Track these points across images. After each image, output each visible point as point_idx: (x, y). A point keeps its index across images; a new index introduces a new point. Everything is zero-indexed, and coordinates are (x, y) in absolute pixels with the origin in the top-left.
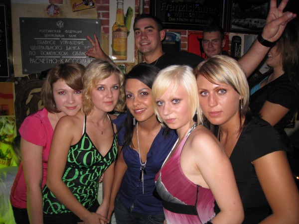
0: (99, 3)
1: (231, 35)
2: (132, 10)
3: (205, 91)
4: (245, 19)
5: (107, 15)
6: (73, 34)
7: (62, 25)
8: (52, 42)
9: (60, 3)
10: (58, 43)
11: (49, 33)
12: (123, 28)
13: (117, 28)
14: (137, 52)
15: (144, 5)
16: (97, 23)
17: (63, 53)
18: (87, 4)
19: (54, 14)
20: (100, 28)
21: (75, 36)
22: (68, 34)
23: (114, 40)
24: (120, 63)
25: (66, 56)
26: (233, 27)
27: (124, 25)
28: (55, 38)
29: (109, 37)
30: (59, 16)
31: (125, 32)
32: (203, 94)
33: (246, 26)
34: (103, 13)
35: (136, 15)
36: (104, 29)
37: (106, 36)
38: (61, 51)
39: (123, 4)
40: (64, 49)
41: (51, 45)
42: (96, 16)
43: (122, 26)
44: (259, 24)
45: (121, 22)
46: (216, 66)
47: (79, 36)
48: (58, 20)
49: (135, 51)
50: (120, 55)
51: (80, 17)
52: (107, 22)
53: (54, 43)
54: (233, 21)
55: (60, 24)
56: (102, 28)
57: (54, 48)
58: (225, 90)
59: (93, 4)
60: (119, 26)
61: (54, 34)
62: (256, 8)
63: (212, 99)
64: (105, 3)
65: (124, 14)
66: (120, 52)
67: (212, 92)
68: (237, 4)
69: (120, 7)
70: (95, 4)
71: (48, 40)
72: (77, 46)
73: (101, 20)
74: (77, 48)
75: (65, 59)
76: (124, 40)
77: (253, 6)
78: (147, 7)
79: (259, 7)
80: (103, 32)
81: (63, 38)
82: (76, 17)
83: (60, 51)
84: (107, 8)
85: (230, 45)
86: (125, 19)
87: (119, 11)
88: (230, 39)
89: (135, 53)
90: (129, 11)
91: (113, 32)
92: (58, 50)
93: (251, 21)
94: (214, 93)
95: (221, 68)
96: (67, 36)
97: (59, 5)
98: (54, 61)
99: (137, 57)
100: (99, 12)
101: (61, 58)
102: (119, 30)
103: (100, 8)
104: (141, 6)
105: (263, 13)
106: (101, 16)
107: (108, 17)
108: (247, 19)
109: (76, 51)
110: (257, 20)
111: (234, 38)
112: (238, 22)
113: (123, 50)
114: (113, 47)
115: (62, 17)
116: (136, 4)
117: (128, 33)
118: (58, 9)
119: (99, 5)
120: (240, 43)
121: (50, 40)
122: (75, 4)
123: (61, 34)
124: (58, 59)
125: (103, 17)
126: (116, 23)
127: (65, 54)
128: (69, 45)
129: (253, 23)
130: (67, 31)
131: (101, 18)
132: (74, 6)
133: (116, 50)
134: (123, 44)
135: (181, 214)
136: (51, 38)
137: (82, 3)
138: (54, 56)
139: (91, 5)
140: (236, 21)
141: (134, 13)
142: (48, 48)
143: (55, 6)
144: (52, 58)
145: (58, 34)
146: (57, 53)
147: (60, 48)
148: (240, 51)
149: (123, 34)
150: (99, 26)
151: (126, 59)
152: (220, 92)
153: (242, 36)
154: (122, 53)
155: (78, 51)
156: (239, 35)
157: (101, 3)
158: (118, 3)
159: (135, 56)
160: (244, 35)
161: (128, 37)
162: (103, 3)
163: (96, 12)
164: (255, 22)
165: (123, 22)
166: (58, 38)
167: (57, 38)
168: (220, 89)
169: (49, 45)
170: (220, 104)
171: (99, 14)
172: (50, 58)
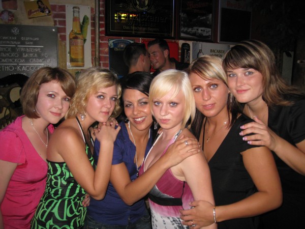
0: (56, 11)
1: (181, 42)
2: (88, 19)
3: (199, 87)
4: (192, 28)
5: (64, 23)
6: (30, 41)
7: (18, 32)
8: (7, 49)
9: (14, 9)
10: (13, 50)
11: (4, 40)
12: (79, 36)
13: (74, 35)
14: (94, 59)
15: (99, 14)
16: (54, 30)
17: (19, 61)
18: (43, 12)
19: (9, 20)
20: (57, 36)
21: (32, 43)
22: (25, 41)
23: (72, 47)
24: (78, 70)
25: (23, 63)
26: (182, 35)
27: (80, 32)
28: (11, 44)
29: (66, 44)
30: (14, 23)
31: (82, 39)
32: (197, 90)
33: (194, 34)
34: (59, 21)
35: (91, 23)
36: (61, 36)
37: (64, 44)
38: (18, 58)
39: (79, 12)
40: (21, 56)
41: (7, 52)
42: (52, 24)
43: (79, 34)
44: (205, 33)
45: (77, 30)
46: (207, 64)
47: (35, 43)
48: (13, 26)
49: (92, 58)
50: (77, 62)
51: (37, 24)
52: (64, 30)
53: (9, 49)
54: (182, 29)
55: (15, 31)
56: (59, 35)
57: (10, 55)
58: (217, 85)
59: (49, 12)
60: (76, 33)
61: (10, 40)
62: (202, 18)
63: (206, 94)
64: (61, 11)
65: (80, 22)
66: (77, 59)
67: (205, 88)
68: (185, 14)
69: (76, 15)
70: (51, 12)
71: (4, 47)
72: (34, 53)
73: (58, 28)
74: (34, 55)
75: (22, 66)
76: (80, 48)
77: (199, 17)
78: (102, 15)
79: (205, 18)
80: (60, 39)
81: (19, 45)
82: (33, 24)
83: (16, 58)
84: (64, 16)
85: (180, 51)
86: (82, 27)
87: (75, 19)
88: (180, 46)
89: (92, 59)
90: (85, 19)
91: (70, 39)
92: (15, 58)
93: (197, 30)
94: (207, 88)
95: (211, 65)
96: (23, 43)
97: (13, 11)
98: (11, 68)
99: (94, 64)
100: (56, 19)
101: (18, 65)
102: (76, 38)
103: (56, 16)
104: (97, 15)
105: (208, 23)
106: (58, 23)
107: (65, 25)
108: (194, 28)
109: (33, 58)
110: (203, 29)
111: (183, 45)
112: (187, 31)
113: (80, 57)
114: (70, 54)
115: (17, 24)
116: (91, 12)
117: (85, 40)
118: (12, 15)
119: (55, 12)
120: (189, 50)
121: (5, 47)
122: (31, 10)
123: (16, 40)
124: (15, 66)
125: (60, 24)
126: (72, 31)
127: (22, 61)
128: (25, 52)
129: (200, 31)
130: (22, 38)
131: (58, 26)
132: (30, 13)
133: (73, 57)
134: (80, 51)
135: (168, 207)
136: (6, 44)
137: (38, 11)
138: (10, 63)
139: (47, 12)
140: (185, 29)
141: (90, 21)
142: (4, 55)
143: (9, 12)
144: (9, 66)
145: (13, 40)
146: (14, 60)
147: (16, 55)
148: (189, 57)
149: (80, 41)
150: (55, 34)
151: (83, 66)
152: (212, 87)
153: (190, 43)
154: (80, 60)
155: (35, 58)
156: (188, 42)
157: (57, 10)
158: (74, 12)
159: (92, 63)
160: (192, 42)
161: (85, 45)
162: (59, 11)
163: (52, 20)
164: (202, 30)
165: (79, 29)
166: (14, 45)
167: (12, 44)
168: (212, 85)
169: (5, 52)
170: (213, 97)
171: (55, 22)
172: (6, 66)
